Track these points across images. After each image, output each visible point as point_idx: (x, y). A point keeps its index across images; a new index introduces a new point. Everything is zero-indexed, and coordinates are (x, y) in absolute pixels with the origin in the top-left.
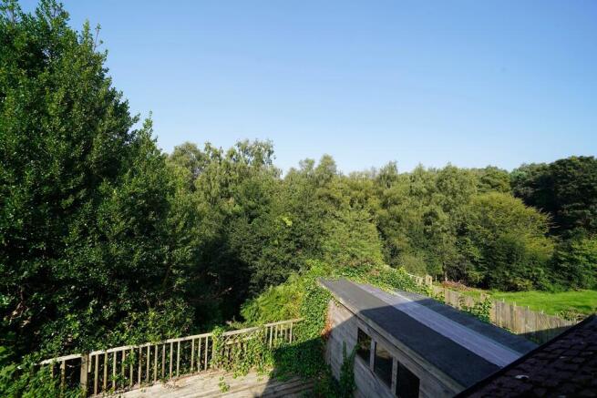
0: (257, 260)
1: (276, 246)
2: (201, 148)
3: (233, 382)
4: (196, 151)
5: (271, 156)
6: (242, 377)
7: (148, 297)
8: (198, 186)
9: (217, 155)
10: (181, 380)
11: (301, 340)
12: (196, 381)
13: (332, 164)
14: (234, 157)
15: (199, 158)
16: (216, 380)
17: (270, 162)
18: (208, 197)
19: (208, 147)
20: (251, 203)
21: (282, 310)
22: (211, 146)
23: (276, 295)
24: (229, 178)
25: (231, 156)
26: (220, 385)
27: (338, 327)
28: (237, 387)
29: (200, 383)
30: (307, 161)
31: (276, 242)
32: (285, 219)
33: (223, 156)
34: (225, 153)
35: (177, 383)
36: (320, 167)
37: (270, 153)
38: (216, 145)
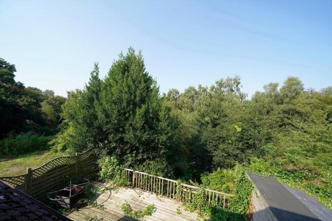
0: (216, 151)
1: (229, 144)
2: (197, 88)
3: (184, 213)
4: (194, 90)
5: (239, 86)
6: (189, 212)
7: (152, 155)
8: (195, 108)
9: (205, 90)
10: (164, 198)
11: (231, 210)
12: (168, 201)
13: (298, 83)
14: (214, 90)
15: (196, 93)
16: (177, 206)
17: (238, 90)
18: (200, 113)
19: (200, 87)
20: (215, 116)
21: (224, 186)
22: (202, 86)
23: (222, 174)
24: (211, 102)
25: (212, 90)
26: (177, 210)
27: (257, 212)
28: (185, 216)
29: (170, 204)
30: (270, 85)
31: (230, 141)
32: (236, 127)
33: (208, 90)
34: (209, 89)
35: (161, 198)
36: (284, 88)
37: (238, 83)
38: (204, 86)
